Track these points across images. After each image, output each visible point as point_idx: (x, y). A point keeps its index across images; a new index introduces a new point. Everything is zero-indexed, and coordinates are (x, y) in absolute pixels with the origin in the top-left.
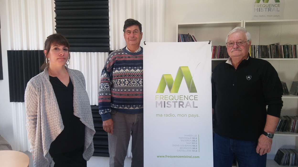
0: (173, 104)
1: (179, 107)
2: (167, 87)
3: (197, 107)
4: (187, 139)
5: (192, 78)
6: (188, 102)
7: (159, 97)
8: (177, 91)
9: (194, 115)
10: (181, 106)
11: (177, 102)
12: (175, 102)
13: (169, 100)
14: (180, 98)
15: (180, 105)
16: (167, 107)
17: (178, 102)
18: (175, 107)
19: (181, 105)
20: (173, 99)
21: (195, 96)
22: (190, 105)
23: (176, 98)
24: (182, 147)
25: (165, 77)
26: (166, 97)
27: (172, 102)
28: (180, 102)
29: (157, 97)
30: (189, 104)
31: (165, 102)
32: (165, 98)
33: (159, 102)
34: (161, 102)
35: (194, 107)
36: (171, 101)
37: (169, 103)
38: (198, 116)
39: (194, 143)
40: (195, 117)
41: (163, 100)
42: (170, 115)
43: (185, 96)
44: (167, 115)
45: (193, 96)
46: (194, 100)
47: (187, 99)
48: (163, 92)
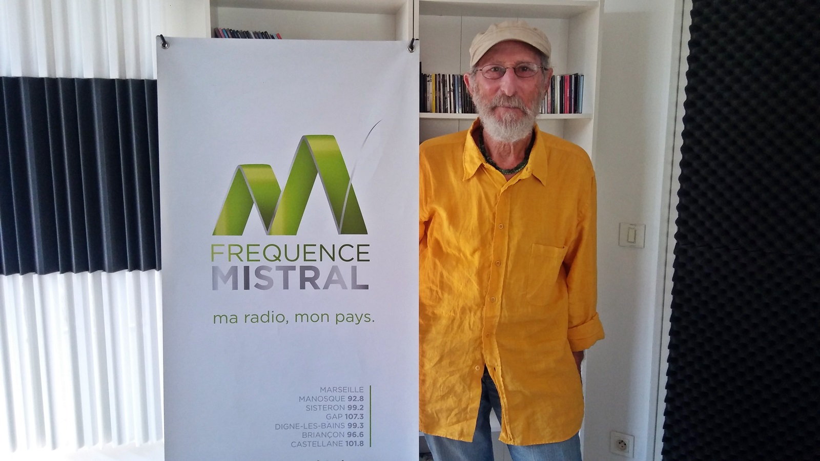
0: (278, 277)
1: (303, 287)
2: (255, 215)
3: (366, 287)
4: (329, 403)
6: (335, 270)
7: (225, 249)
9: (355, 316)
10: (308, 284)
11: (293, 268)
12: (286, 270)
13: (264, 262)
14: (305, 253)
15: (303, 280)
16: (257, 286)
17: (298, 269)
18: (286, 286)
19: (309, 279)
20: (278, 259)
21: (358, 246)
22: (341, 281)
23: (292, 256)
24: (309, 431)
25: (249, 175)
26: (251, 249)
27: (274, 269)
28: (303, 269)
29: (216, 249)
30: (339, 275)
31: (247, 269)
32: (248, 253)
33: (225, 269)
34: (235, 269)
35: (355, 286)
36: (273, 265)
37: (263, 272)
38: (369, 320)
39: (354, 416)
40: (359, 321)
41: (242, 261)
42: (268, 316)
43: (322, 246)
44: (256, 318)
45: (352, 247)
46: (355, 261)
47: (332, 256)
48: (240, 233)
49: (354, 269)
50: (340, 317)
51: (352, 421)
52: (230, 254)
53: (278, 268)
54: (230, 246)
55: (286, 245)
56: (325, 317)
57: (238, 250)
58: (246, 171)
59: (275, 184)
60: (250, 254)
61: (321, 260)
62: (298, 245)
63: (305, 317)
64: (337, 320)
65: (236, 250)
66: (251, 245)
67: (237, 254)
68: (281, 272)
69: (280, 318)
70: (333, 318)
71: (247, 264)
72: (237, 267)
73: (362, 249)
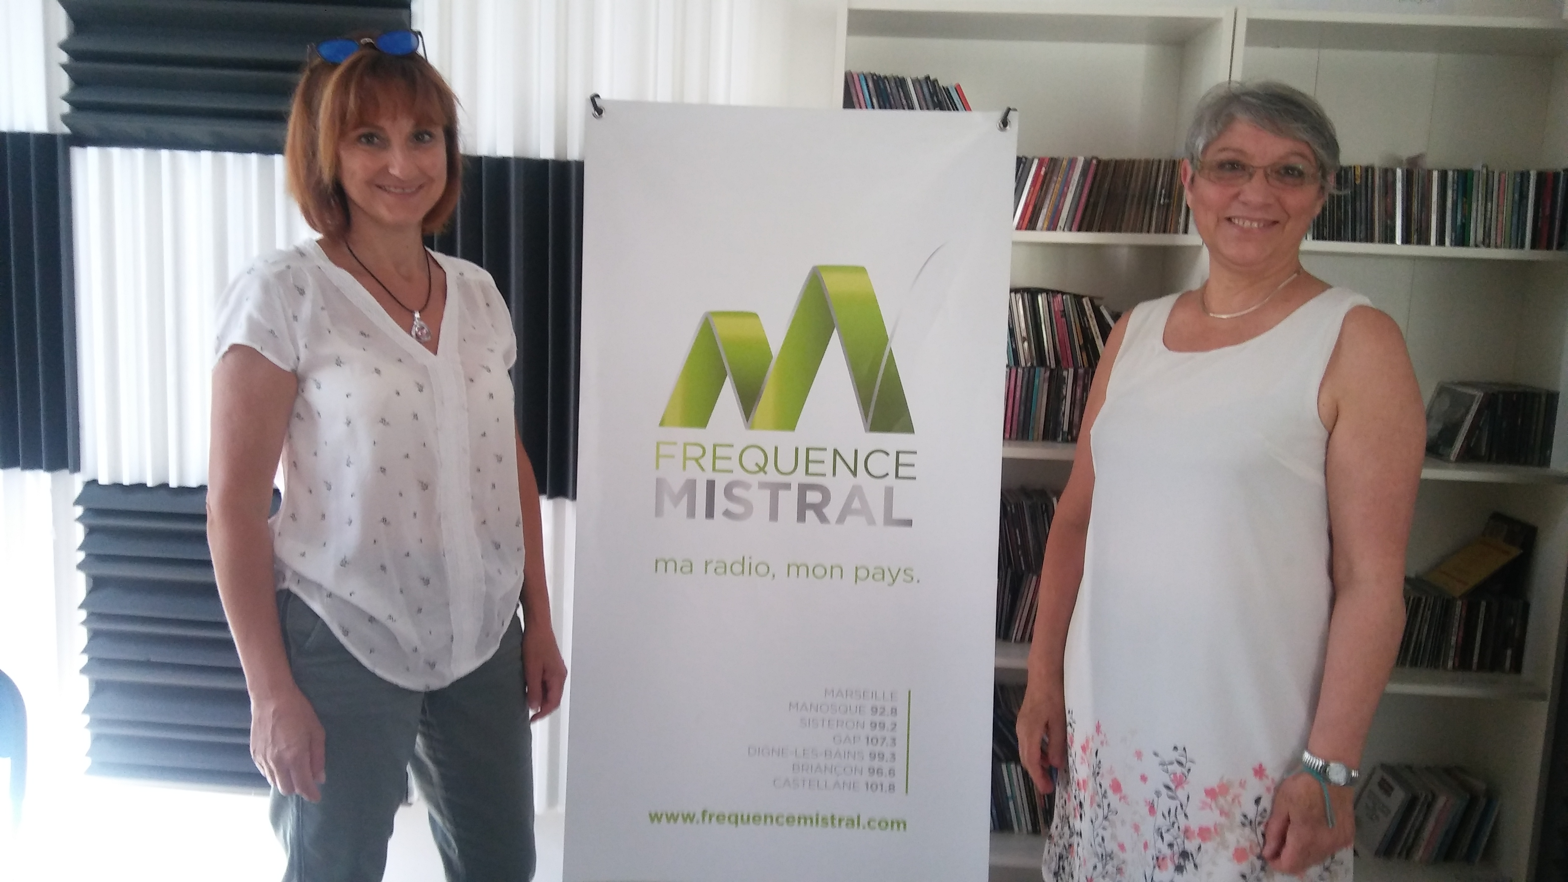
0: (760, 499)
1: (801, 517)
3: (909, 523)
4: (838, 716)
6: (856, 492)
7: (678, 451)
8: (788, 422)
9: (887, 571)
10: (810, 514)
11: (787, 486)
12: (775, 489)
13: (739, 475)
14: (808, 461)
15: (803, 507)
17: (795, 489)
18: (774, 515)
19: (811, 505)
20: (762, 469)
21: (898, 453)
22: (865, 511)
24: (803, 760)
25: (722, 329)
26: (720, 452)
27: (755, 486)
28: (803, 489)
29: (664, 450)
30: (863, 501)
31: (711, 485)
33: (676, 482)
34: (690, 486)
35: (890, 521)
36: (754, 480)
37: (737, 491)
38: (909, 578)
39: (880, 741)
40: (894, 580)
41: (703, 469)
42: (743, 565)
46: (891, 480)
47: (853, 469)
48: (703, 423)
49: (889, 493)
50: (862, 573)
51: (878, 749)
52: (685, 459)
53: (763, 485)
54: (685, 445)
57: (700, 451)
58: (717, 323)
59: (763, 345)
60: (717, 461)
61: (834, 474)
62: (797, 449)
63: (803, 570)
64: (857, 577)
66: (721, 445)
68: (767, 493)
71: (711, 475)
72: (695, 480)
73: (903, 459)
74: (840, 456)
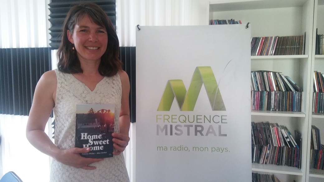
0: (185, 130)
1: (196, 134)
2: (175, 102)
3: (226, 135)
5: (217, 86)
6: (211, 127)
7: (162, 117)
8: (191, 108)
9: (220, 149)
10: (198, 133)
11: (192, 126)
12: (189, 127)
13: (179, 123)
14: (197, 119)
15: (196, 131)
16: (176, 134)
17: (194, 126)
18: (188, 134)
19: (199, 131)
20: (185, 121)
21: (222, 116)
22: (213, 132)
25: (173, 84)
26: (173, 117)
27: (183, 126)
28: (196, 126)
29: (159, 117)
30: (213, 129)
31: (171, 126)
32: (172, 119)
33: (162, 126)
34: (166, 127)
35: (220, 135)
36: (183, 124)
37: (178, 128)
38: (227, 151)
40: (223, 151)
41: (169, 122)
42: (181, 148)
43: (205, 116)
44: (176, 149)
45: (219, 116)
46: (220, 124)
47: (209, 121)
48: (169, 109)
49: (220, 127)
50: (213, 149)
52: (164, 119)
53: (185, 126)
54: (164, 116)
55: (188, 116)
56: (206, 149)
58: (172, 83)
60: (173, 120)
61: (204, 122)
62: (194, 116)
63: (197, 149)
64: (212, 150)
65: (167, 117)
66: (173, 115)
67: (167, 119)
68: (186, 128)
69: (186, 149)
70: (210, 149)
71: (172, 124)
72: (167, 125)
73: (223, 118)
74: (206, 117)
